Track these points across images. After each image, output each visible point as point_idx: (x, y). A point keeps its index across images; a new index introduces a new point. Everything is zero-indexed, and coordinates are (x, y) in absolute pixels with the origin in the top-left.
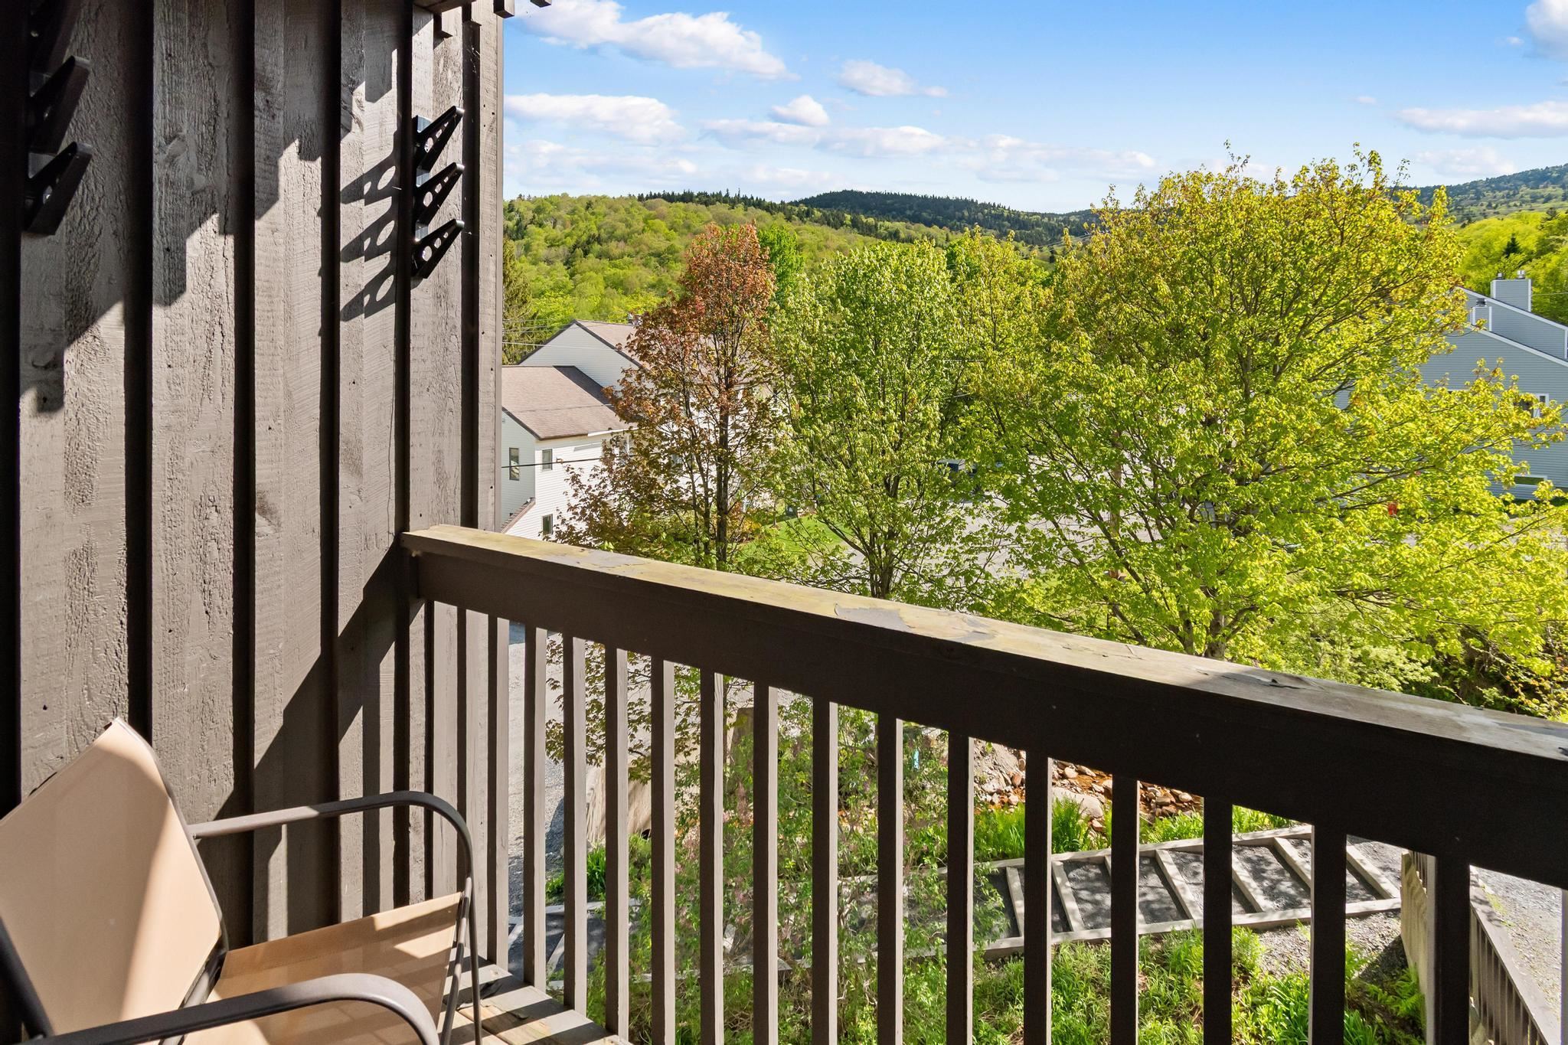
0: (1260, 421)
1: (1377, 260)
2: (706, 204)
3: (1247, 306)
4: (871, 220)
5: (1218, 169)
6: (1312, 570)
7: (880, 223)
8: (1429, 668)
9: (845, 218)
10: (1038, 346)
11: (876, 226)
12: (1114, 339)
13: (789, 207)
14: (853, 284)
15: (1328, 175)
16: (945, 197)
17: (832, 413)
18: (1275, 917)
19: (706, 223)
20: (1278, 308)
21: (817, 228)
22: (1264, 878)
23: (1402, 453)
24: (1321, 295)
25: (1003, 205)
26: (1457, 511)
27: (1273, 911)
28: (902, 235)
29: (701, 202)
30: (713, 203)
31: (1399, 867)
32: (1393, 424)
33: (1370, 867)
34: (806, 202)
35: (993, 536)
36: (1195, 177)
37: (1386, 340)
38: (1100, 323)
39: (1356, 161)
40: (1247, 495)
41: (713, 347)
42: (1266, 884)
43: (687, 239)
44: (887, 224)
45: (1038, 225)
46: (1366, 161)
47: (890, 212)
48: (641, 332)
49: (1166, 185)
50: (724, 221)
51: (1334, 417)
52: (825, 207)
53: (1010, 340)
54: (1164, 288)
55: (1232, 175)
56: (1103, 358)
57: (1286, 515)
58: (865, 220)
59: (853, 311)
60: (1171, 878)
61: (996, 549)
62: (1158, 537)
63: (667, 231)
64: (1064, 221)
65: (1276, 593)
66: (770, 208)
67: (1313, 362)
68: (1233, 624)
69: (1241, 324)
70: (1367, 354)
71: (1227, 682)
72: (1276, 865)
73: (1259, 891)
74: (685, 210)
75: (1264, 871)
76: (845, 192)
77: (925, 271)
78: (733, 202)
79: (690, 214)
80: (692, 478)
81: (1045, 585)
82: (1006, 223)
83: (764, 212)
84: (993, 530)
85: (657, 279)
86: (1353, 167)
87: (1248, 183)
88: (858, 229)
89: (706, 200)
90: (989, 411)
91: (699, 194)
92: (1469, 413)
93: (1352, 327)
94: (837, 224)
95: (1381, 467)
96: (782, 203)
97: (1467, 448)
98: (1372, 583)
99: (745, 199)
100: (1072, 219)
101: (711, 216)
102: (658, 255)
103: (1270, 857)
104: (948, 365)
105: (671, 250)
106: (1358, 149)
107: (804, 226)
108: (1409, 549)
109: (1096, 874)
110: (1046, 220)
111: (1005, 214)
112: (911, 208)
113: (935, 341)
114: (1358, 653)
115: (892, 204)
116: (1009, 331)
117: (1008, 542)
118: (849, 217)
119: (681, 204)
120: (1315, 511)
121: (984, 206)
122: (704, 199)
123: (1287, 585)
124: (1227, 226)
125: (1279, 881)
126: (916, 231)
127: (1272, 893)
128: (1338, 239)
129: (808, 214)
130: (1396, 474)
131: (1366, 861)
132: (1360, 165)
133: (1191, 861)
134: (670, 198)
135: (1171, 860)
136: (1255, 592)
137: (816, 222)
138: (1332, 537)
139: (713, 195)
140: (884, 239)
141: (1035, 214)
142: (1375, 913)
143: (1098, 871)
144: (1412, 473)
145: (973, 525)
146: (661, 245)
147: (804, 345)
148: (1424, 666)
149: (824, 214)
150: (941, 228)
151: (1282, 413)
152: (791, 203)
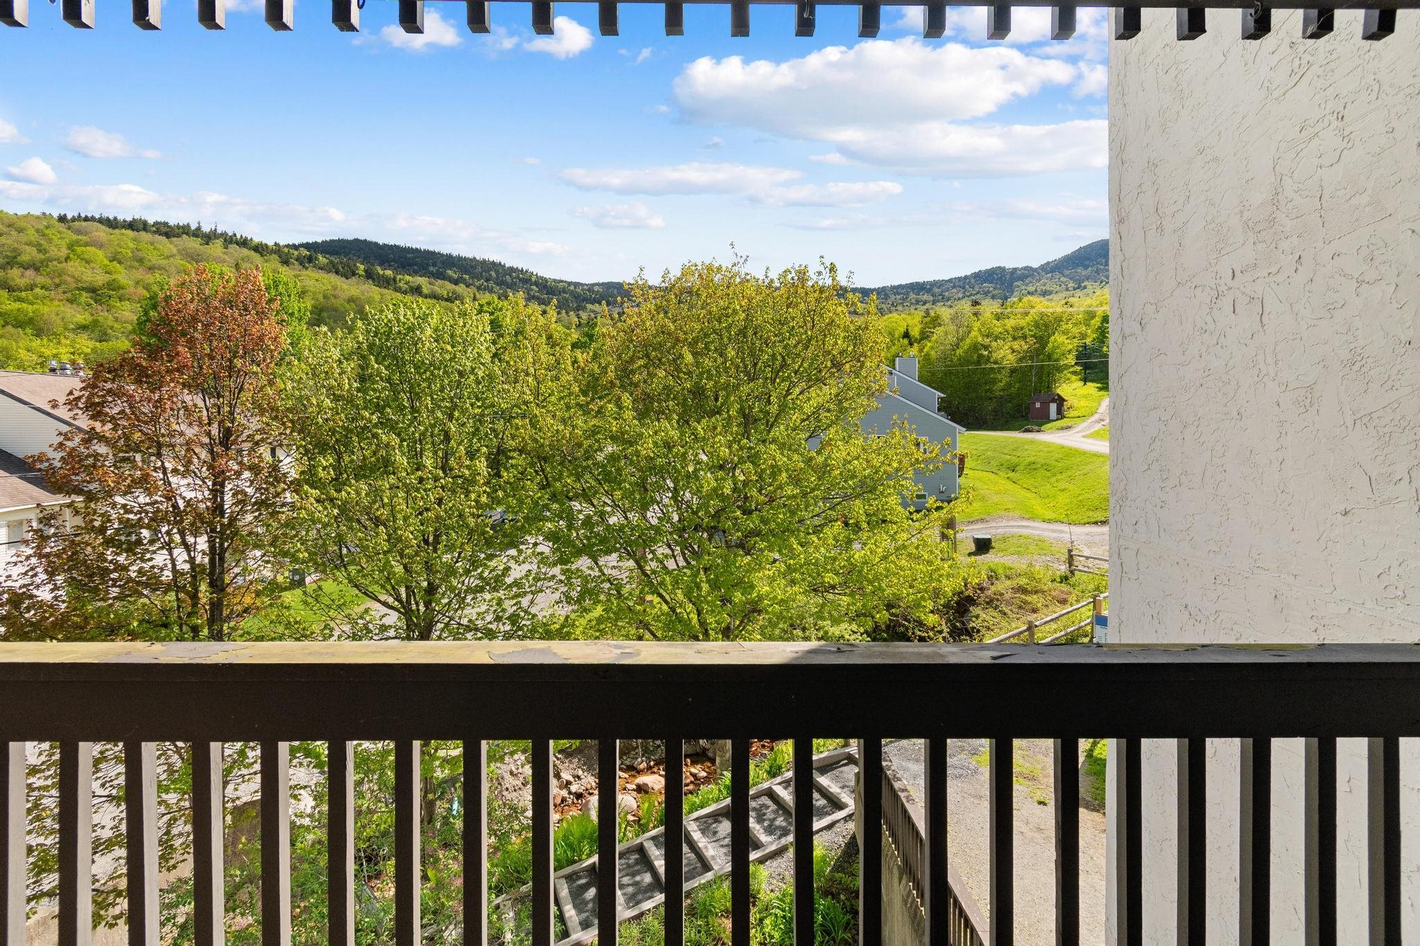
0: (764, 463)
1: (836, 343)
2: (167, 235)
3: (747, 373)
4: (389, 273)
5: (726, 264)
6: (798, 576)
7: (399, 277)
8: (865, 636)
9: (357, 268)
10: (578, 404)
11: (394, 280)
12: (648, 398)
13: (286, 250)
14: (387, 340)
15: (802, 274)
16: (471, 256)
17: (362, 471)
18: (773, 848)
19: (168, 257)
20: (769, 375)
21: (322, 275)
22: (764, 820)
23: (850, 483)
24: (800, 367)
25: (531, 270)
26: (884, 521)
27: (772, 843)
28: (425, 291)
29: (158, 232)
30: (178, 236)
31: (853, 783)
32: (847, 462)
33: (834, 789)
34: (307, 246)
35: (537, 579)
36: (709, 268)
37: (839, 399)
38: (636, 385)
39: (821, 269)
40: (752, 523)
41: (201, 404)
42: (766, 824)
43: (139, 274)
44: (408, 278)
45: (564, 292)
46: (828, 270)
47: (410, 265)
48: (91, 385)
49: (686, 272)
50: (195, 258)
51: (811, 459)
52: (331, 254)
53: (553, 399)
54: (689, 358)
55: (736, 269)
56: (642, 415)
57: (780, 536)
58: (381, 272)
59: (387, 368)
60: (696, 843)
61: (541, 591)
62: (682, 563)
63: (106, 262)
64: (589, 290)
65: (775, 597)
66: (260, 249)
67: (796, 417)
68: (739, 626)
69: (745, 389)
70: (829, 411)
71: (812, 655)
72: (773, 807)
73: (762, 831)
74: (135, 239)
75: (764, 814)
76: (356, 240)
77: (468, 332)
78: (209, 238)
79: (143, 246)
80: (171, 554)
81: (588, 617)
82: (534, 287)
83: (252, 253)
84: (537, 574)
85: (91, 319)
86: (820, 273)
87: (748, 277)
88: (373, 280)
89: (166, 231)
90: (532, 465)
91: (156, 224)
92: (891, 452)
93: (818, 392)
94: (349, 273)
95: (837, 494)
96: (276, 244)
97: (889, 477)
98: (837, 580)
99: (224, 235)
100: (596, 288)
101: (175, 251)
102: (93, 290)
103: (769, 802)
104: (492, 423)
105: (113, 286)
106: (824, 260)
107: (304, 272)
108: (858, 553)
109: (636, 859)
110: (572, 288)
111: (533, 279)
112: (434, 265)
113: (478, 399)
114: (821, 634)
115: (413, 259)
116: (553, 391)
117: (552, 583)
118: (362, 267)
119: (129, 232)
120: (799, 531)
121: (512, 269)
122: (164, 230)
123: (781, 590)
124: (734, 310)
125: (774, 819)
126: (441, 287)
127: (770, 830)
128: (809, 325)
129: (310, 259)
130: (847, 498)
131: (832, 785)
132: (824, 272)
133: (711, 824)
134: (112, 224)
135: (696, 828)
136: (760, 598)
137: (321, 269)
138: (811, 550)
139: (178, 227)
140: (405, 293)
141: (562, 281)
142: (838, 821)
143: (637, 856)
144: (857, 497)
145: (517, 572)
146: (100, 279)
147: (327, 403)
148: (862, 634)
149: (331, 262)
150: (467, 286)
151: (778, 456)
152: (288, 246)
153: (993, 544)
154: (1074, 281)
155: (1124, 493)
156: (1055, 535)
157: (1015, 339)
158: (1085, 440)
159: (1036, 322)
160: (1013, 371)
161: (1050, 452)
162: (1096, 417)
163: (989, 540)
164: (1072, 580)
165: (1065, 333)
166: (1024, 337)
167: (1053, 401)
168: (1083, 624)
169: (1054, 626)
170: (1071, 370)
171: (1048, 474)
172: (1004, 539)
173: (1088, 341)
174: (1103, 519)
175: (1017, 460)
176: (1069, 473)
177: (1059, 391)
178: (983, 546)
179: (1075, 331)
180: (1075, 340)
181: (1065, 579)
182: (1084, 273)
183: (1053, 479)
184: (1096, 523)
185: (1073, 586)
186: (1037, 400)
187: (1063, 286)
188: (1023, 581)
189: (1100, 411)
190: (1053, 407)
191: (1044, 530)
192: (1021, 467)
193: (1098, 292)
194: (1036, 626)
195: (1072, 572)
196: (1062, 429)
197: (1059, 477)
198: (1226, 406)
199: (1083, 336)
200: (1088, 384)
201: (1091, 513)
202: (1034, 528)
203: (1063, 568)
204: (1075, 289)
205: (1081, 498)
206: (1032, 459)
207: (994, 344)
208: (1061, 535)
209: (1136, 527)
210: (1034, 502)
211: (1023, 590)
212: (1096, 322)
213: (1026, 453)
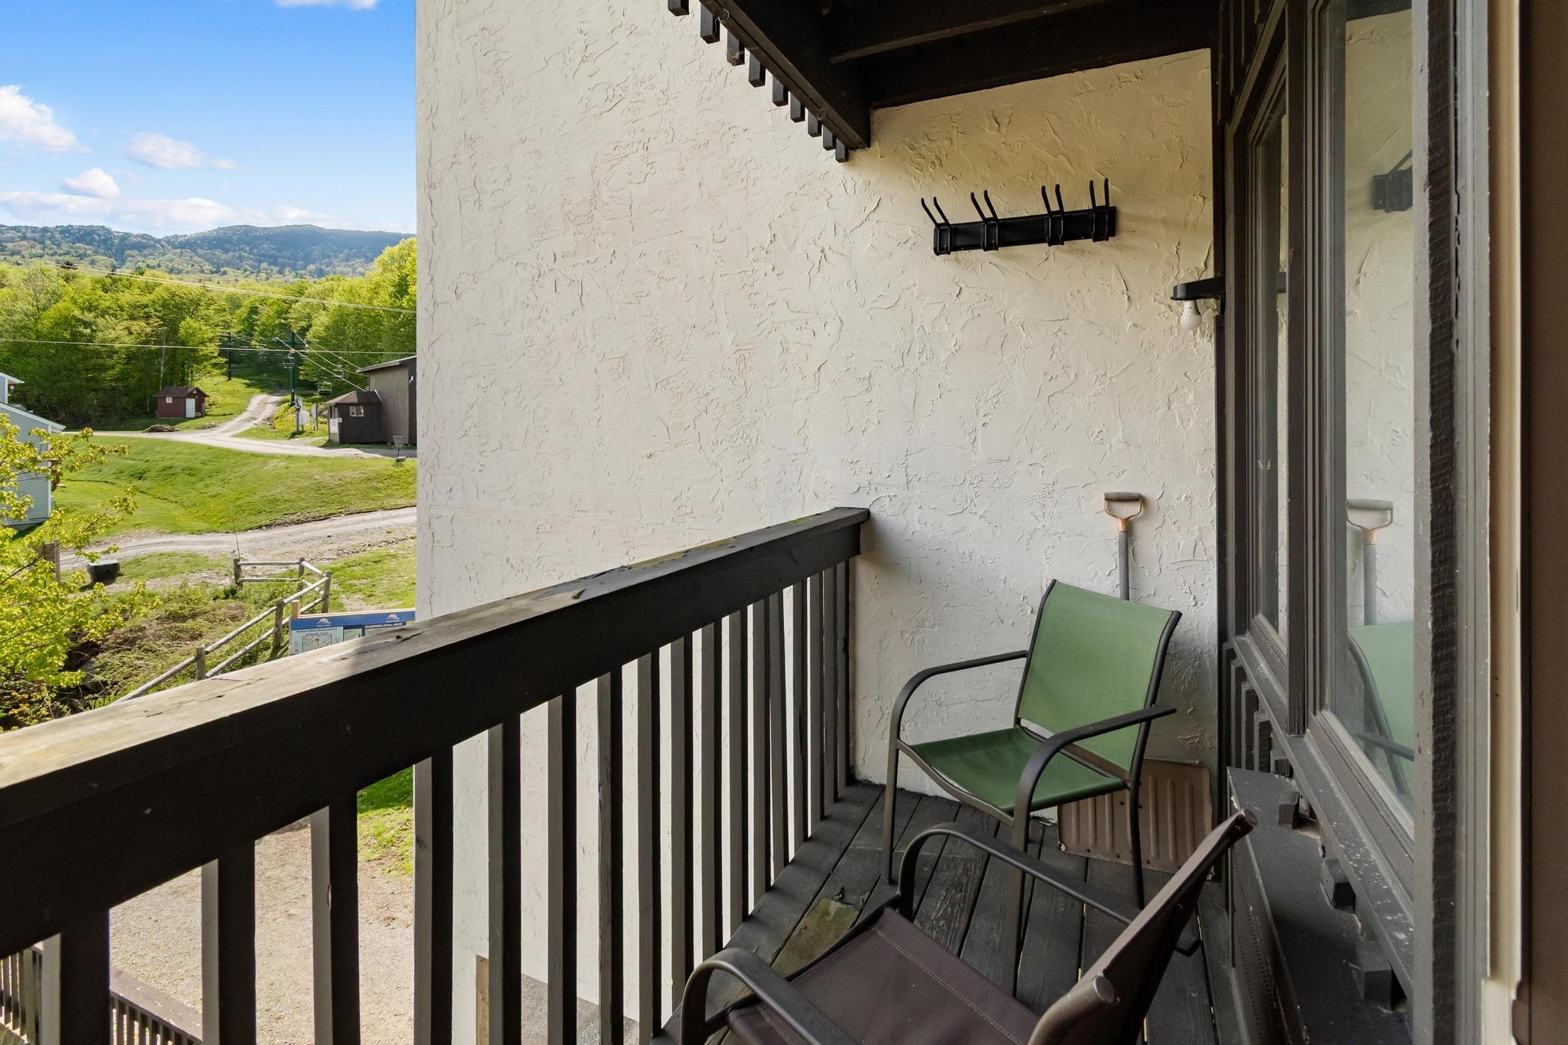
153: (122, 570)
154: (212, 264)
155: (436, 462)
156: (209, 547)
157: (132, 318)
158: (237, 439)
159: (165, 300)
160: (131, 356)
161: (193, 454)
162: (245, 415)
163: (116, 566)
164: (241, 593)
165: (206, 319)
166: (147, 317)
167: (191, 395)
168: (264, 636)
169: (226, 647)
170: (214, 361)
171: (193, 479)
172: (137, 561)
173: (233, 331)
174: (268, 522)
175: (145, 466)
176: (221, 476)
177: (197, 385)
178: (106, 574)
179: (217, 319)
180: (218, 329)
181: (231, 593)
182: (224, 257)
183: (200, 485)
184: (260, 527)
185: (243, 598)
186: (168, 394)
187: (196, 266)
188: (174, 606)
189: (250, 408)
190: (191, 404)
191: (194, 543)
192: (153, 474)
193: (242, 281)
194: (207, 653)
195: (240, 584)
196: (204, 428)
197: (208, 481)
198: (547, 373)
199: (227, 325)
200: (234, 379)
201: (253, 518)
202: (180, 543)
203: (228, 582)
204: (212, 273)
205: (239, 502)
206: (169, 463)
207: (100, 321)
208: (220, 546)
209: (451, 494)
210: (175, 513)
211: (175, 617)
212: (243, 312)
213: (158, 457)
